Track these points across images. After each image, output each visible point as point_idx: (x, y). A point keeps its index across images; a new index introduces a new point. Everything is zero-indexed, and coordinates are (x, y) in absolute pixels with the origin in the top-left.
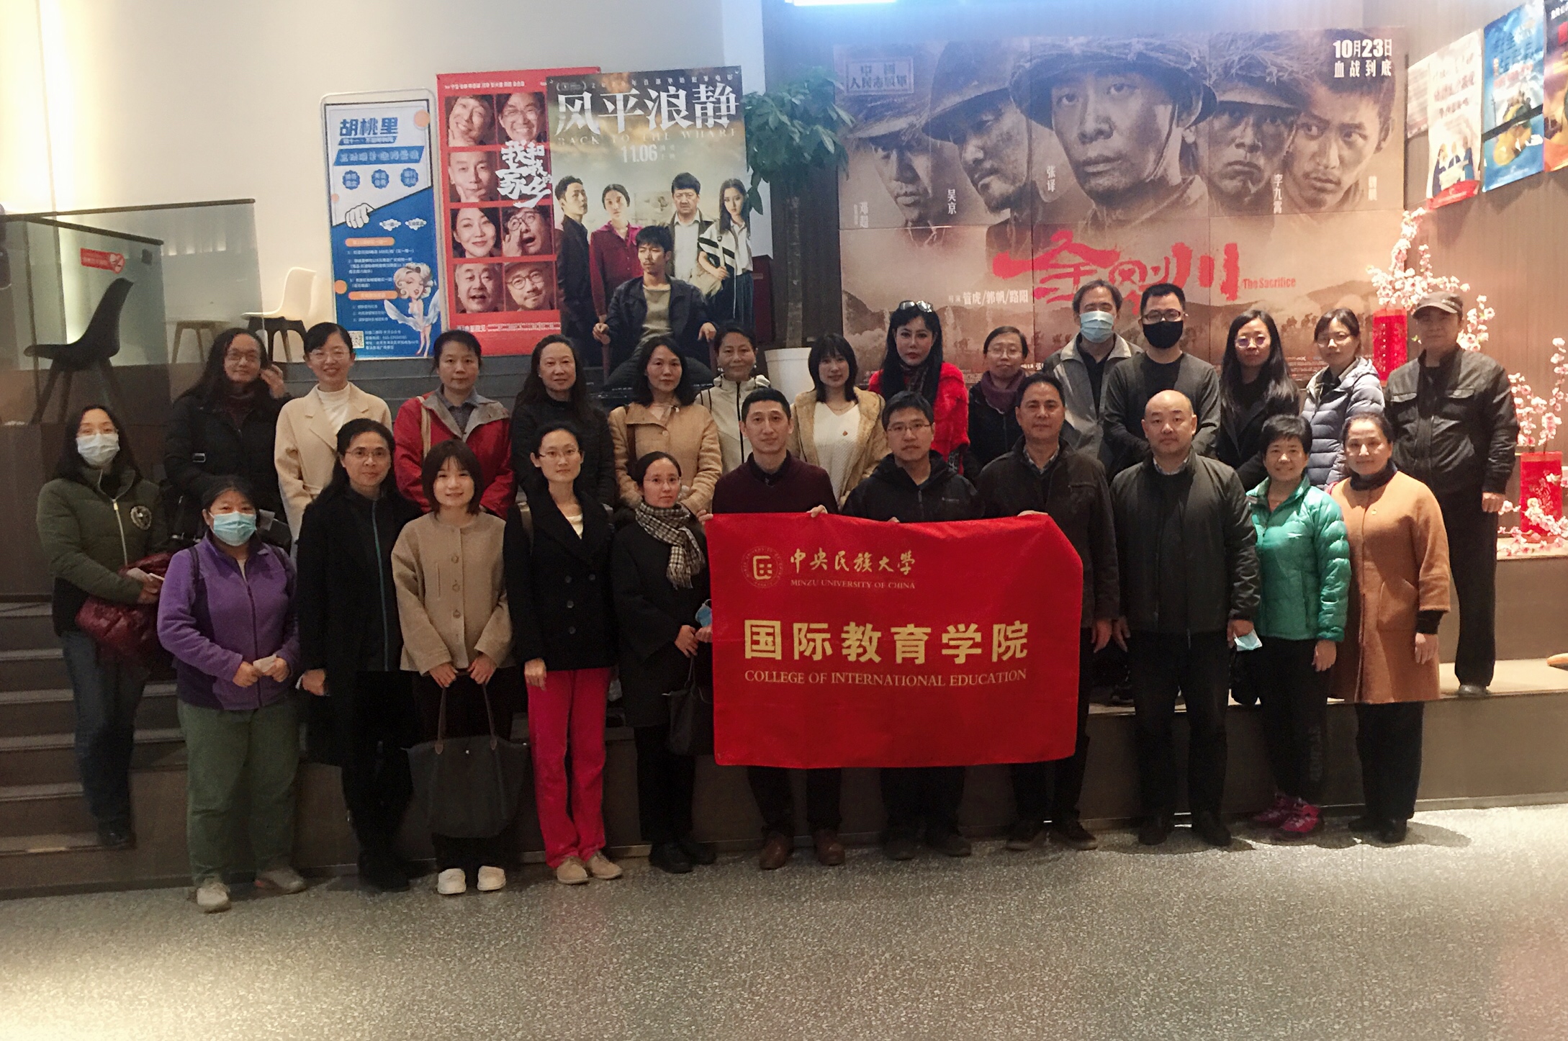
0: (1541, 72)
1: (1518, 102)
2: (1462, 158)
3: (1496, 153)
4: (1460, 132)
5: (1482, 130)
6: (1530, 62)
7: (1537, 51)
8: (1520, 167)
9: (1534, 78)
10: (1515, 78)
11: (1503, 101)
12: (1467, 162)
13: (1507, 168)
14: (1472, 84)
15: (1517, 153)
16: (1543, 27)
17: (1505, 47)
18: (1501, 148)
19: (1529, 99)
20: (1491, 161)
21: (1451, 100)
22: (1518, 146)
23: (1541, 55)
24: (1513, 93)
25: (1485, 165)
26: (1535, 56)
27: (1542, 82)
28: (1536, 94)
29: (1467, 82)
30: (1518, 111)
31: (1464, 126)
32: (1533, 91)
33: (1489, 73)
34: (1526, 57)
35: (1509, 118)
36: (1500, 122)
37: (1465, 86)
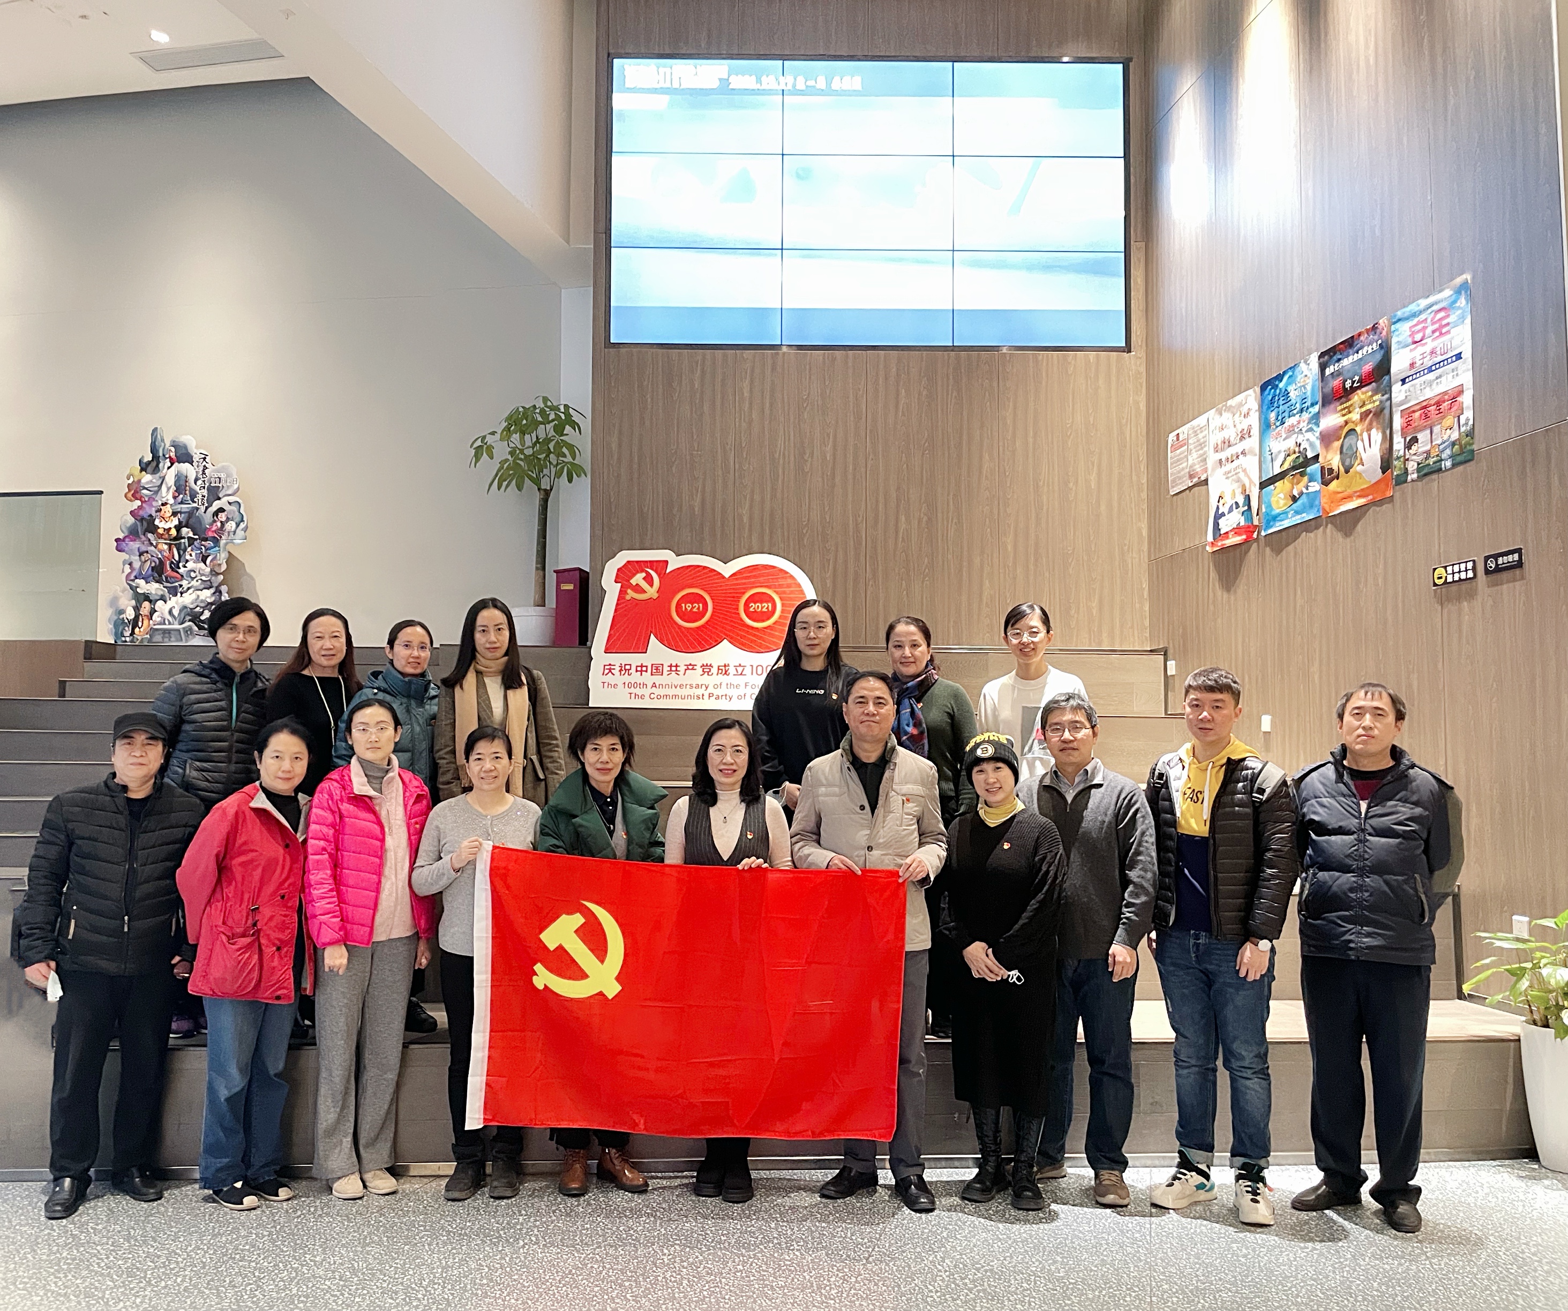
0: (1317, 425)
1: (1295, 452)
2: (1241, 504)
3: (1273, 499)
4: (1239, 480)
5: (1260, 477)
6: (1306, 416)
7: (1312, 405)
8: (1297, 513)
9: (1311, 430)
10: (1291, 431)
11: (1280, 452)
12: (1246, 508)
13: (1285, 513)
14: (1250, 436)
15: (1294, 499)
16: (1318, 384)
17: (1281, 402)
18: (1278, 495)
19: (1305, 449)
20: (1269, 506)
21: (1229, 452)
22: (1295, 493)
23: (1316, 409)
24: (1290, 444)
25: (1264, 510)
26: (1310, 409)
27: (1317, 434)
28: (1312, 445)
29: (1244, 435)
30: (1294, 461)
31: (1242, 475)
32: (1311, 442)
33: (1266, 426)
34: (1302, 411)
35: (1286, 466)
36: (1277, 470)
37: (1242, 438)
